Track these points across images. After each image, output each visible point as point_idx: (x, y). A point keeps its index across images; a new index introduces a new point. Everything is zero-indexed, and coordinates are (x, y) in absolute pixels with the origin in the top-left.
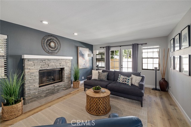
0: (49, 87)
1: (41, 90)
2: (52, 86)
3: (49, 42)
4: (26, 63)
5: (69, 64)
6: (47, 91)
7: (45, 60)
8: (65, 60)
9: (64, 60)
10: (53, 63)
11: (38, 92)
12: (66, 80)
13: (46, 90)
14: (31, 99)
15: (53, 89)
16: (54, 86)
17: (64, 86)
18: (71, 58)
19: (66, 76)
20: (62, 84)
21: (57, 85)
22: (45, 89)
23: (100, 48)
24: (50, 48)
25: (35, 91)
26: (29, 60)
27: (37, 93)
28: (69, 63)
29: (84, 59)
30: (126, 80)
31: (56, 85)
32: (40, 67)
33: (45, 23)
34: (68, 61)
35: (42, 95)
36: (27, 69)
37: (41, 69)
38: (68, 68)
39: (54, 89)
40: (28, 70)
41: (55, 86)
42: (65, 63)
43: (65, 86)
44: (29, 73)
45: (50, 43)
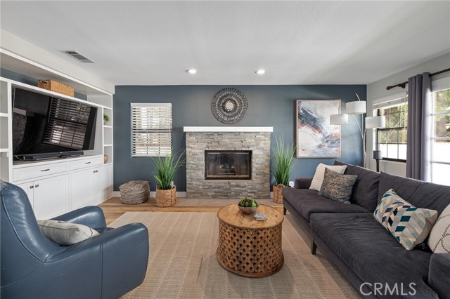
0: (220, 183)
1: (207, 184)
2: (225, 183)
3: (223, 101)
4: (188, 138)
5: (266, 144)
6: (217, 190)
7: (213, 134)
8: (253, 135)
9: (250, 134)
10: (228, 140)
11: (203, 186)
12: (256, 178)
13: (215, 188)
14: (194, 193)
15: (226, 189)
16: (229, 183)
17: (250, 189)
18: (270, 129)
19: (257, 169)
20: (245, 184)
21: (234, 184)
22: (213, 185)
23: (389, 88)
24: (225, 113)
25: (198, 183)
26: (191, 134)
27: (201, 187)
28: (263, 142)
29: (320, 132)
30: (392, 217)
31: (233, 182)
32: (205, 146)
33: (193, 71)
34: (262, 137)
35: (209, 194)
36: (189, 147)
37: (207, 149)
38: (262, 153)
39: (229, 189)
40: (190, 149)
41: (232, 184)
42: (253, 140)
43: (254, 191)
44: (191, 154)
45: (224, 103)
